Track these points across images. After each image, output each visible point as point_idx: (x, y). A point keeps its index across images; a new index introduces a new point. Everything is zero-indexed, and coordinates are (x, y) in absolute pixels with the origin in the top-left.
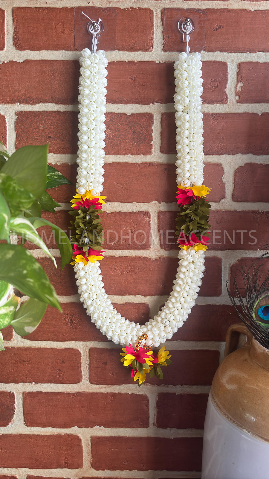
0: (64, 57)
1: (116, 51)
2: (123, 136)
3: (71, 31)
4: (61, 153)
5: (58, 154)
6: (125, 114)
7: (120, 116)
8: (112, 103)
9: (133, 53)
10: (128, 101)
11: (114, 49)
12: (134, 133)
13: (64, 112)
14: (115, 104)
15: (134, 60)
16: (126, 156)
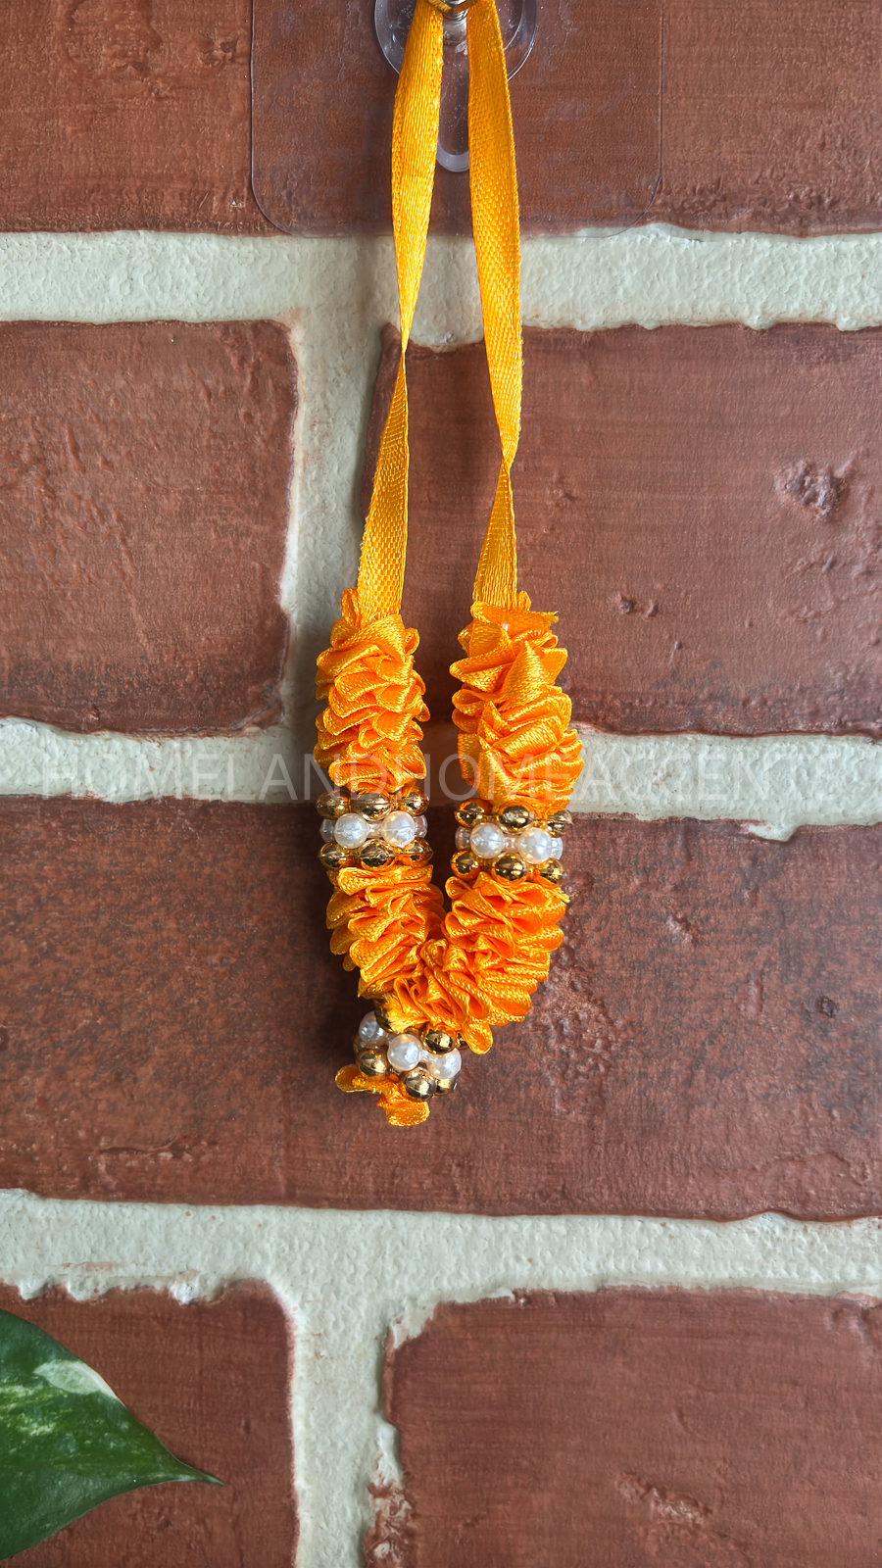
0: (142, 285)
1: (652, 227)
2: (713, 1037)
3: (218, 53)
4: (105, 1195)
5: (72, 1196)
6: (734, 826)
7: (687, 846)
8: (612, 729)
9: (818, 248)
10: (764, 702)
11: (635, 215)
12: (825, 1007)
13: (131, 812)
14: (634, 733)
15: (829, 317)
16: (732, 1228)
